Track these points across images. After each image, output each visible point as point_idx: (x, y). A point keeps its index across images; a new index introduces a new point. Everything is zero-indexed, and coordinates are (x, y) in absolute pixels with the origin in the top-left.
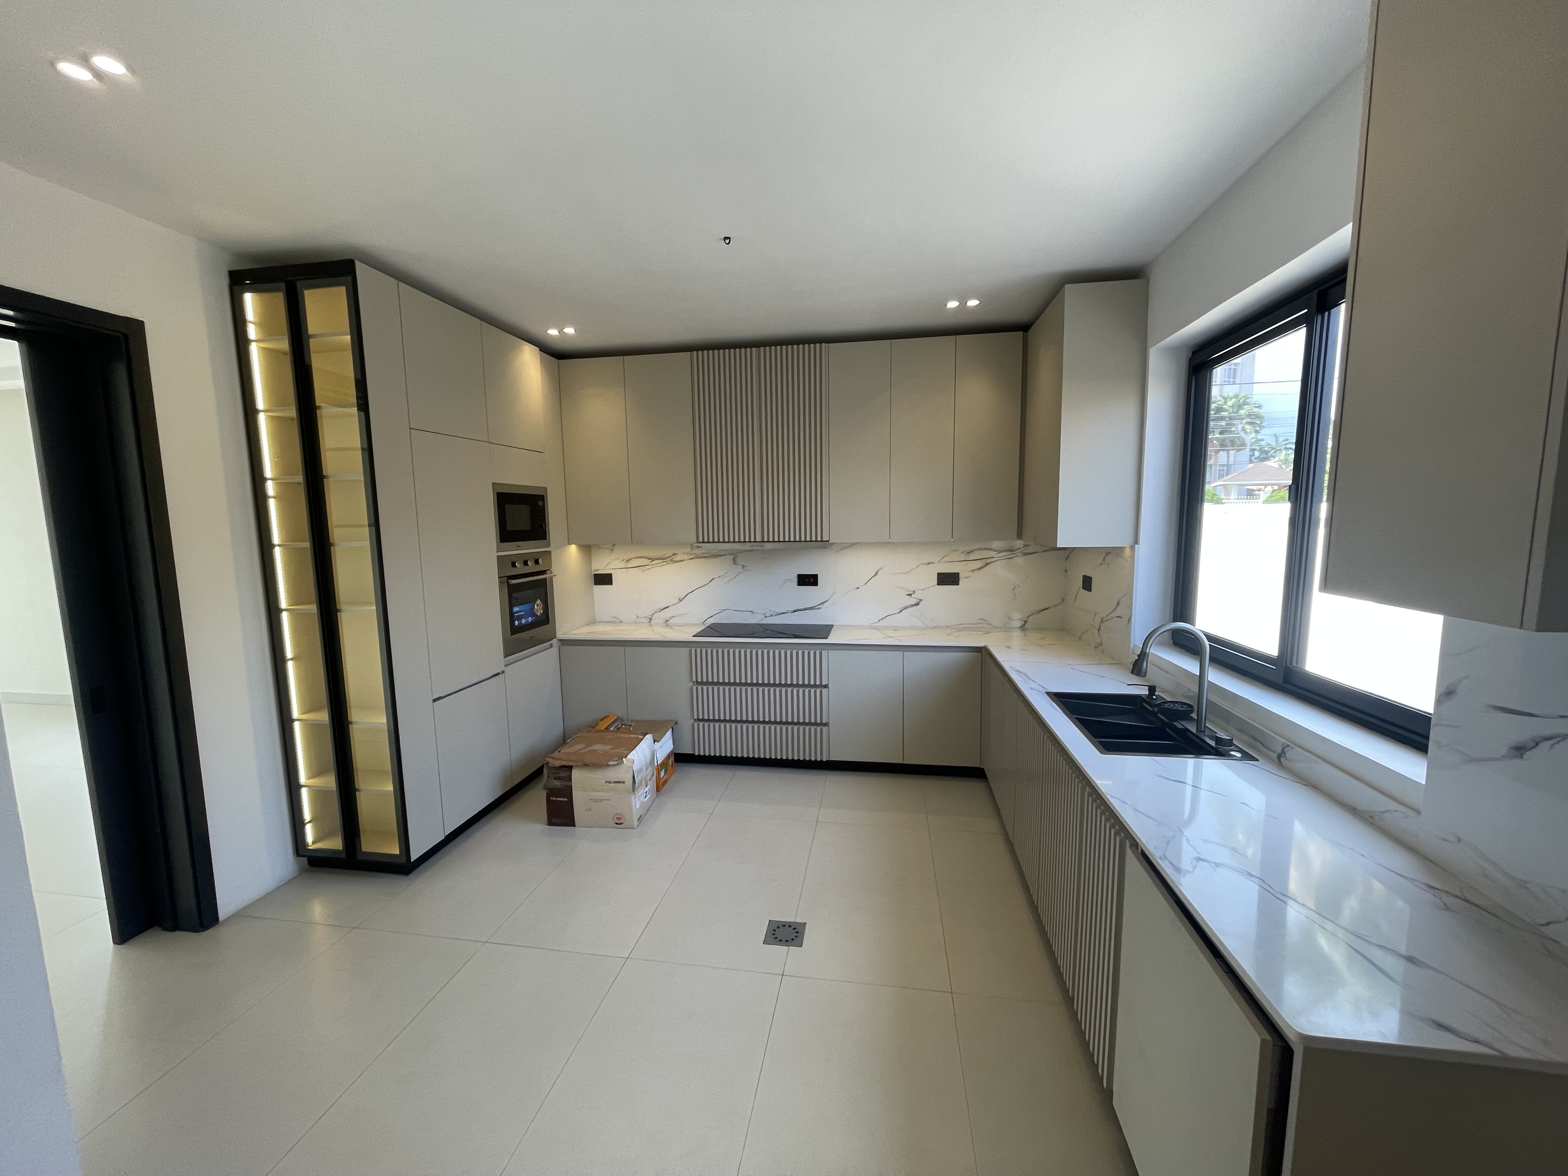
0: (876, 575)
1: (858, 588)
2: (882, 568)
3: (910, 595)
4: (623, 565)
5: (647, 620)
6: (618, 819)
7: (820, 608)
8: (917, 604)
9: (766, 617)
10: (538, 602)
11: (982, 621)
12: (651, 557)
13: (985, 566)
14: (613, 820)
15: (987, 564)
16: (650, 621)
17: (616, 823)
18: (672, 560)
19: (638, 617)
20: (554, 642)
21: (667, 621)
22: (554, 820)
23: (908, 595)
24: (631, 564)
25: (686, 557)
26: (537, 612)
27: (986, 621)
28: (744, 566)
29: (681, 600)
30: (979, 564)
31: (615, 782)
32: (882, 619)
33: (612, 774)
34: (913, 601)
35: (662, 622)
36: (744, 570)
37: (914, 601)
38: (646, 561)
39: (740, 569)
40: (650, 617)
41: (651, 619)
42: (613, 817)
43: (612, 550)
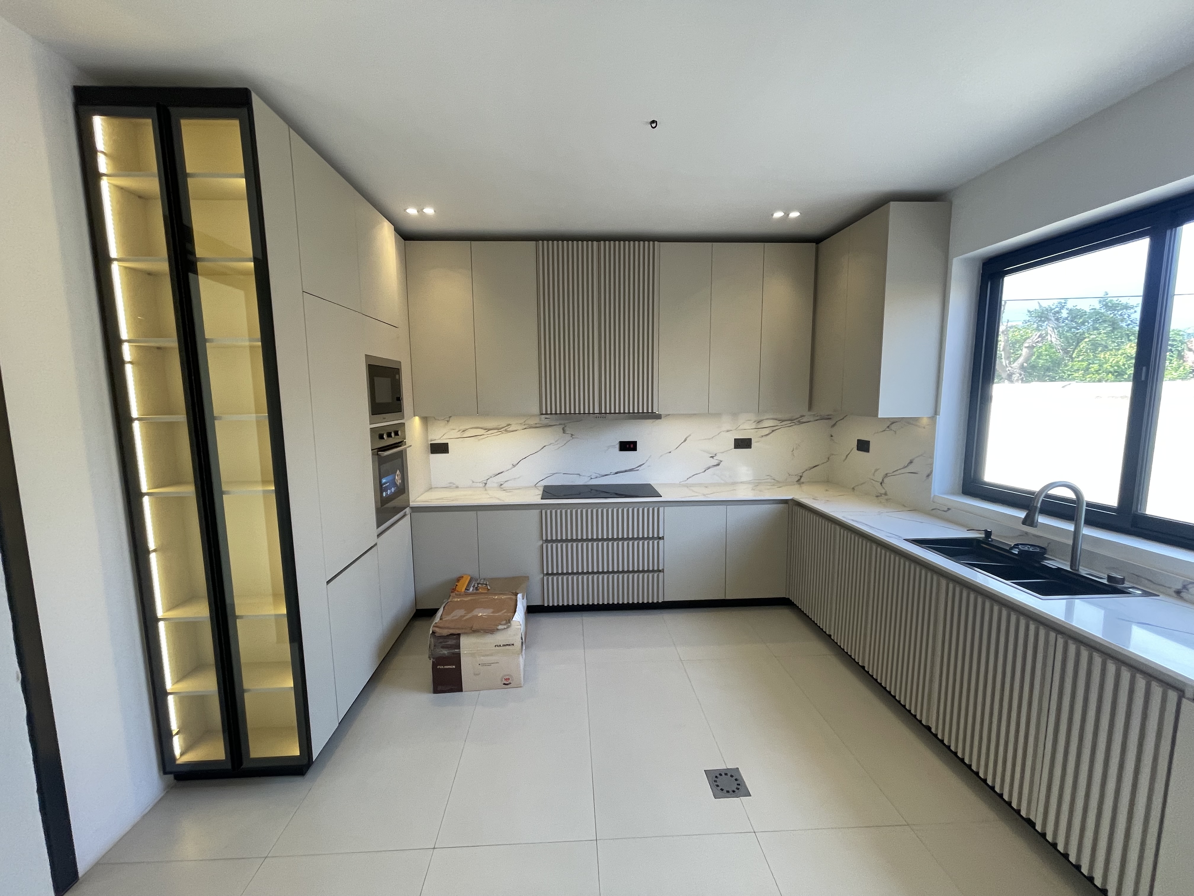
0: (685, 441)
1: (670, 452)
2: (690, 435)
3: (712, 457)
4: (459, 435)
5: (481, 485)
6: (506, 679)
7: (638, 470)
8: (718, 465)
9: (591, 479)
10: (398, 472)
11: (768, 477)
12: (487, 428)
13: (771, 433)
14: (502, 681)
15: (773, 431)
16: (485, 486)
17: (504, 684)
18: (506, 430)
19: (473, 482)
20: (408, 510)
21: (501, 485)
22: (440, 688)
23: (711, 457)
24: (467, 434)
25: (519, 427)
26: (398, 482)
27: (771, 477)
28: (572, 435)
29: (514, 466)
30: (766, 431)
31: (504, 645)
32: (690, 477)
33: (500, 638)
34: (714, 462)
35: (496, 485)
36: (573, 438)
37: (716, 462)
38: (481, 432)
39: (568, 437)
40: (485, 482)
41: (486, 484)
42: (502, 678)
43: (448, 421)
